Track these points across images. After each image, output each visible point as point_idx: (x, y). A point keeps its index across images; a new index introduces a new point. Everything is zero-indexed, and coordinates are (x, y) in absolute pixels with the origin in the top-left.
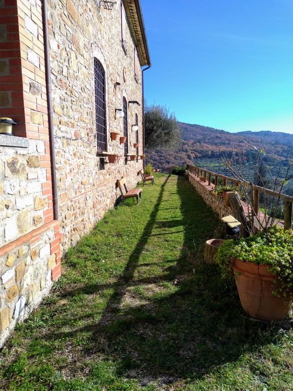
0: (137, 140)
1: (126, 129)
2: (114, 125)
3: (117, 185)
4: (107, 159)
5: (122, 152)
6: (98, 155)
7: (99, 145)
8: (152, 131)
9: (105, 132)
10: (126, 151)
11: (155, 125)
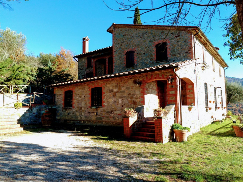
0: (222, 101)
1: (216, 98)
2: (211, 98)
3: (212, 117)
4: (208, 109)
5: (214, 106)
6: (206, 108)
7: (206, 105)
8: (232, 94)
9: (207, 101)
10: (216, 105)
11: (234, 92)
